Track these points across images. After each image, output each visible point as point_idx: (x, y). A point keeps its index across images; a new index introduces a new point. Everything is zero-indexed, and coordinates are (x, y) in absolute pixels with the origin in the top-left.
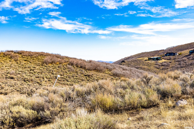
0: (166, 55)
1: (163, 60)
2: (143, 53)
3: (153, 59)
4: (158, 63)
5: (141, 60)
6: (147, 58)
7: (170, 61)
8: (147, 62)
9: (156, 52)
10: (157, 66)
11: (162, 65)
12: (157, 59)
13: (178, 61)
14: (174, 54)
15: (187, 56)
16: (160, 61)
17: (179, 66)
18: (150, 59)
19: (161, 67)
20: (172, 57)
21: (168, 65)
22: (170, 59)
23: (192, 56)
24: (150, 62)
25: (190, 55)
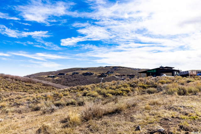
0: (59, 75)
1: (57, 78)
2: (41, 73)
3: (51, 77)
4: (54, 79)
5: (43, 77)
6: (46, 76)
7: (62, 78)
8: (47, 78)
9: (51, 73)
10: (54, 81)
11: (57, 81)
12: (54, 77)
13: (66, 78)
14: (63, 74)
15: (71, 76)
16: (56, 78)
17: (67, 81)
18: (48, 77)
19: (57, 82)
20: (62, 76)
21: (61, 81)
22: (61, 77)
23: (74, 75)
24: (48, 78)
25: (73, 75)
